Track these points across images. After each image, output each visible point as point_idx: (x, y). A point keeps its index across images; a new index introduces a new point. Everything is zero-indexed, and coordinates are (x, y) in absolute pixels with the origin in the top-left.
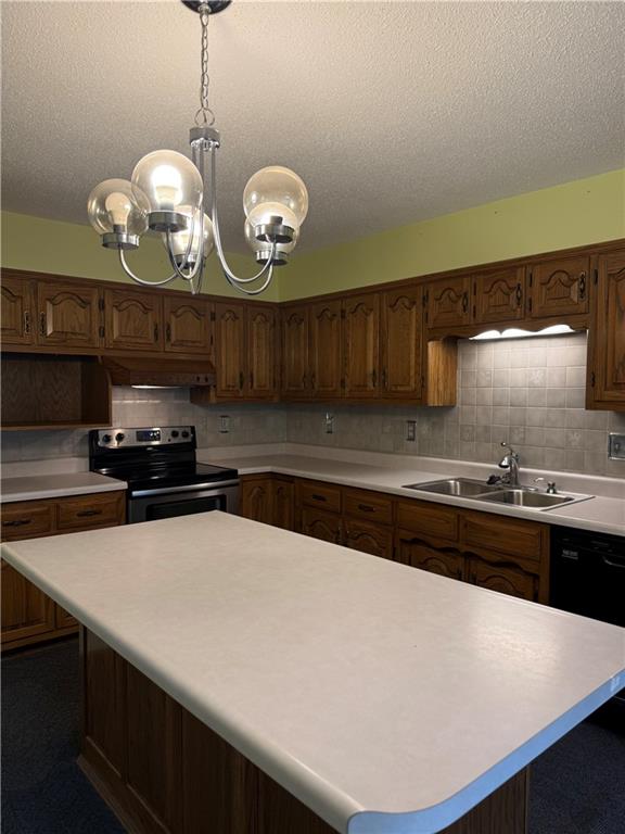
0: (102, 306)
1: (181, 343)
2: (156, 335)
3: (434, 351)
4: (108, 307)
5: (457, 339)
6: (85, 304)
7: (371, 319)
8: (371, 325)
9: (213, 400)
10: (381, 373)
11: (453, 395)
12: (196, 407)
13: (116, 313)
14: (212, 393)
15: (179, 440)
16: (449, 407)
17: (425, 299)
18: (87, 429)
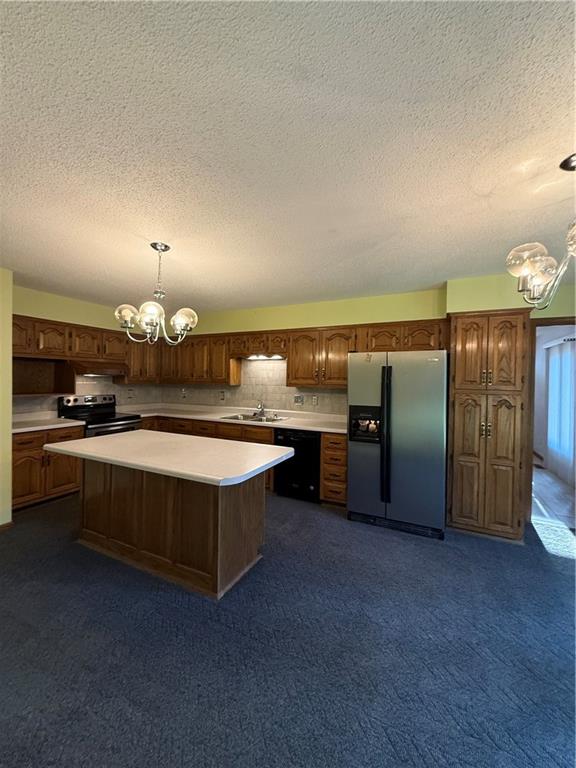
0: (70, 335)
1: (111, 354)
2: (99, 350)
3: (233, 363)
4: (74, 337)
5: (241, 358)
6: (61, 334)
7: (206, 348)
8: (206, 351)
9: (126, 381)
10: (210, 371)
11: (240, 381)
12: (116, 386)
13: (77, 339)
14: (126, 378)
15: (108, 401)
16: (238, 386)
17: (229, 342)
18: (57, 396)
